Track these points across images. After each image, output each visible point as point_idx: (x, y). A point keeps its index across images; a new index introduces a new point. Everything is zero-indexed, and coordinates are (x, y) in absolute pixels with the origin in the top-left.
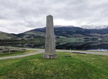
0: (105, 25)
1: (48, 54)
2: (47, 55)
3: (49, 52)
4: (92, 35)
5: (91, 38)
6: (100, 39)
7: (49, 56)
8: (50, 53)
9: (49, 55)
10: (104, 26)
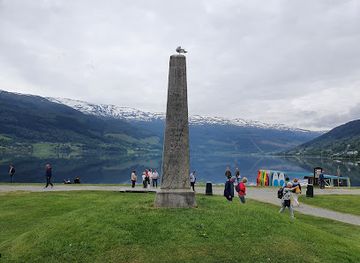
0: (146, 112)
1: (176, 191)
2: (175, 194)
3: (181, 185)
4: (109, 137)
5: (104, 145)
6: (130, 152)
7: (182, 198)
8: (184, 188)
9: (182, 194)
10: (144, 114)
